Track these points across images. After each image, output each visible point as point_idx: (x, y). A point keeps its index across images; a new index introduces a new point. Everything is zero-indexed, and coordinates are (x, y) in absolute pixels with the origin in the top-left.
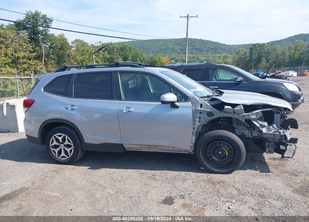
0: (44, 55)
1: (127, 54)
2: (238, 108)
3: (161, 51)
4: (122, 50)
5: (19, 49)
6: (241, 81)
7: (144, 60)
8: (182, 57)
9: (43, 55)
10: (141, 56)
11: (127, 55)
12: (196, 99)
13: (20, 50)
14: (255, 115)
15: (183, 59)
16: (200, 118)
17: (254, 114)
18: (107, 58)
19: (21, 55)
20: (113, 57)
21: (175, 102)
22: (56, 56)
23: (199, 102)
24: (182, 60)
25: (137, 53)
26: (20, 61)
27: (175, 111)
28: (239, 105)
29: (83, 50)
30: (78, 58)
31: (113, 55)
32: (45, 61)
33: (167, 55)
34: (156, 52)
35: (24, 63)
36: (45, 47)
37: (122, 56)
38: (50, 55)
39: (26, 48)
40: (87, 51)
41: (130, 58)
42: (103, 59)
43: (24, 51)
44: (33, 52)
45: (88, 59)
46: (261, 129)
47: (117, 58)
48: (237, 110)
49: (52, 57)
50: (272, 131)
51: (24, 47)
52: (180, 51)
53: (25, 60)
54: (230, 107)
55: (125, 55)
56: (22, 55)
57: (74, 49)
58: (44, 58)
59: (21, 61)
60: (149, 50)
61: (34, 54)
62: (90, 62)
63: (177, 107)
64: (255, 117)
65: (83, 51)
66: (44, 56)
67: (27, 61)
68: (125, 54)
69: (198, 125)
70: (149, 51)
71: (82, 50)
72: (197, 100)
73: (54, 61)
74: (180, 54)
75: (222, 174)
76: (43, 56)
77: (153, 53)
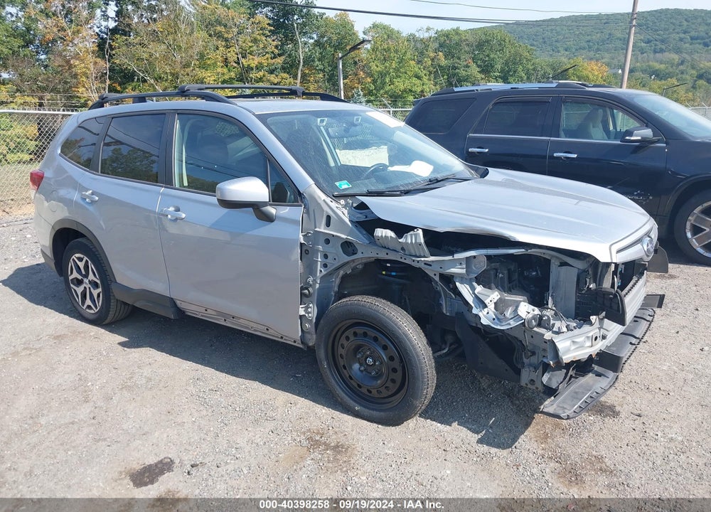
0: (301, 61)
1: (492, 56)
2: (408, 239)
3: (590, 47)
4: (480, 45)
5: (251, 49)
6: (644, 143)
7: (534, 69)
8: (648, 61)
9: (299, 61)
10: (527, 60)
11: (493, 60)
12: (317, 201)
13: (253, 51)
14: (464, 266)
15: (649, 66)
16: (326, 256)
17: (460, 262)
18: (442, 67)
19: (253, 61)
20: (456, 65)
21: (265, 204)
22: (326, 64)
23: (323, 210)
24: (646, 70)
25: (516, 53)
26: (251, 75)
27: (267, 230)
28: (412, 228)
29: (388, 47)
30: (374, 67)
31: (459, 59)
32: (304, 76)
33: (607, 55)
34: (576, 50)
35: (260, 80)
36: (305, 44)
37: (479, 62)
38: (313, 61)
39: (265, 47)
40: (396, 51)
41: (498, 67)
42: (431, 69)
43: (259, 54)
44: (280, 55)
45: (397, 70)
46: (475, 311)
47: (467, 66)
48: (407, 243)
49: (318, 66)
50: (509, 324)
51: (261, 46)
52: (643, 44)
53: (261, 73)
54: (390, 233)
55: (487, 59)
56: (256, 63)
57: (368, 46)
58: (301, 67)
59: (253, 75)
60: (558, 44)
61: (280, 60)
62: (400, 77)
63: (269, 219)
64: (464, 271)
65: (386, 52)
66: (302, 64)
67: (264, 76)
68: (488, 56)
69: (322, 274)
70: (557, 47)
71: (385, 50)
72: (319, 204)
73: (321, 76)
74: (642, 53)
75: (372, 422)
76: (299, 64)
77: (566, 50)
